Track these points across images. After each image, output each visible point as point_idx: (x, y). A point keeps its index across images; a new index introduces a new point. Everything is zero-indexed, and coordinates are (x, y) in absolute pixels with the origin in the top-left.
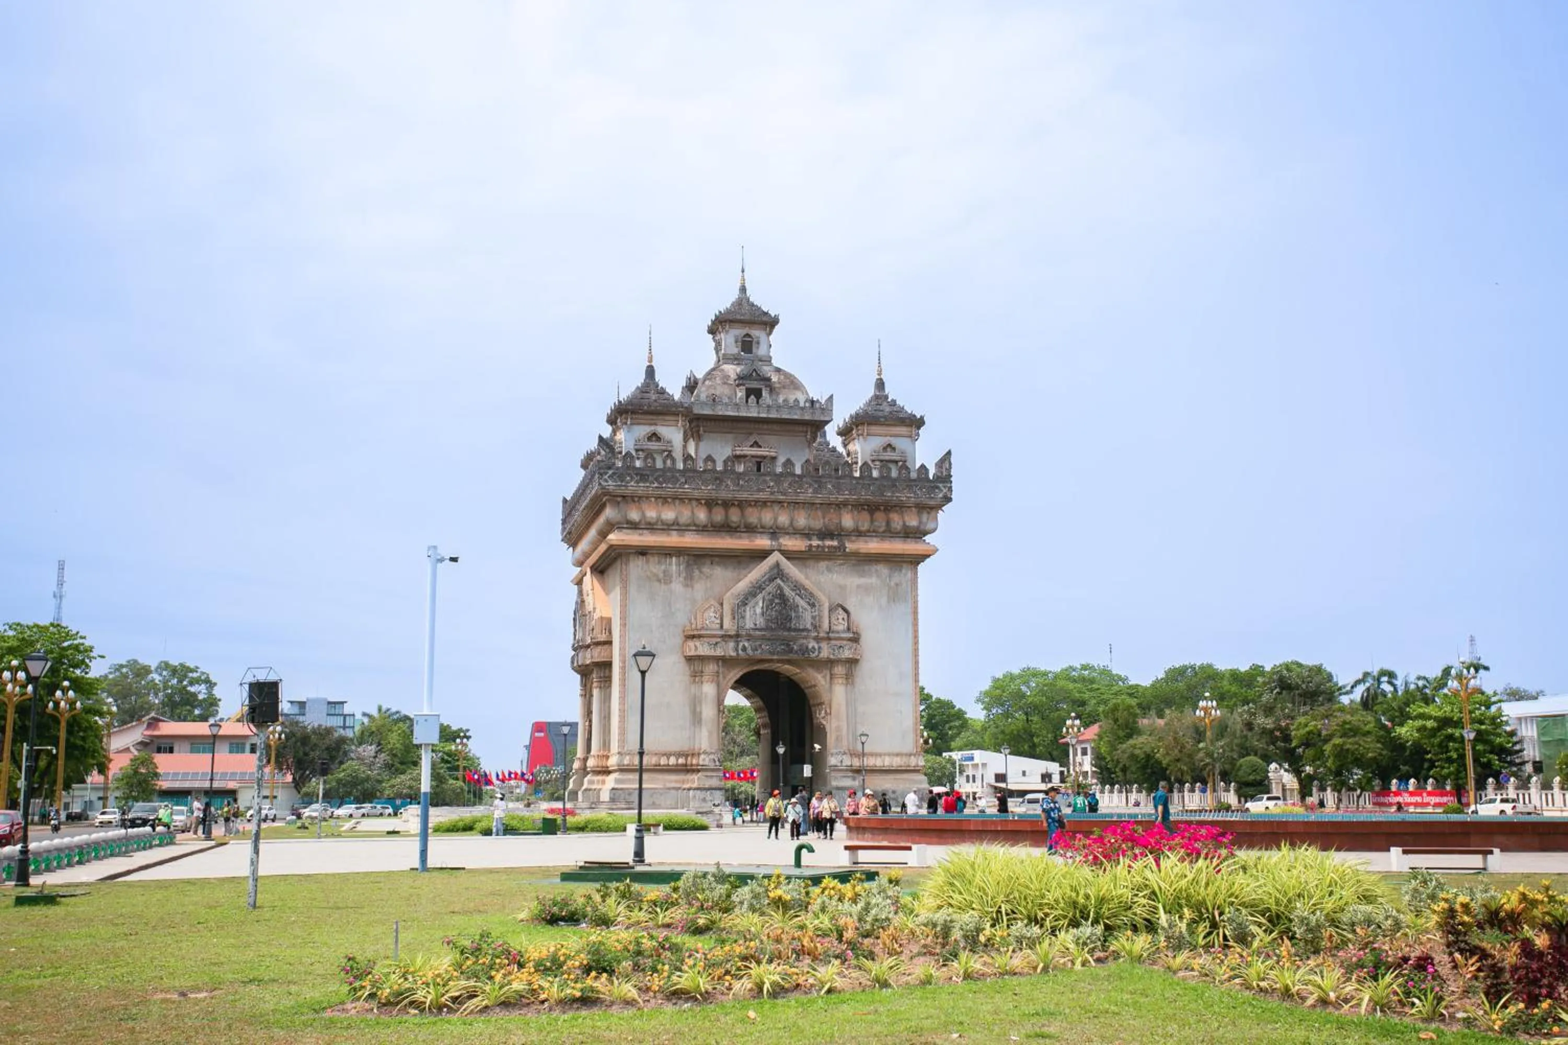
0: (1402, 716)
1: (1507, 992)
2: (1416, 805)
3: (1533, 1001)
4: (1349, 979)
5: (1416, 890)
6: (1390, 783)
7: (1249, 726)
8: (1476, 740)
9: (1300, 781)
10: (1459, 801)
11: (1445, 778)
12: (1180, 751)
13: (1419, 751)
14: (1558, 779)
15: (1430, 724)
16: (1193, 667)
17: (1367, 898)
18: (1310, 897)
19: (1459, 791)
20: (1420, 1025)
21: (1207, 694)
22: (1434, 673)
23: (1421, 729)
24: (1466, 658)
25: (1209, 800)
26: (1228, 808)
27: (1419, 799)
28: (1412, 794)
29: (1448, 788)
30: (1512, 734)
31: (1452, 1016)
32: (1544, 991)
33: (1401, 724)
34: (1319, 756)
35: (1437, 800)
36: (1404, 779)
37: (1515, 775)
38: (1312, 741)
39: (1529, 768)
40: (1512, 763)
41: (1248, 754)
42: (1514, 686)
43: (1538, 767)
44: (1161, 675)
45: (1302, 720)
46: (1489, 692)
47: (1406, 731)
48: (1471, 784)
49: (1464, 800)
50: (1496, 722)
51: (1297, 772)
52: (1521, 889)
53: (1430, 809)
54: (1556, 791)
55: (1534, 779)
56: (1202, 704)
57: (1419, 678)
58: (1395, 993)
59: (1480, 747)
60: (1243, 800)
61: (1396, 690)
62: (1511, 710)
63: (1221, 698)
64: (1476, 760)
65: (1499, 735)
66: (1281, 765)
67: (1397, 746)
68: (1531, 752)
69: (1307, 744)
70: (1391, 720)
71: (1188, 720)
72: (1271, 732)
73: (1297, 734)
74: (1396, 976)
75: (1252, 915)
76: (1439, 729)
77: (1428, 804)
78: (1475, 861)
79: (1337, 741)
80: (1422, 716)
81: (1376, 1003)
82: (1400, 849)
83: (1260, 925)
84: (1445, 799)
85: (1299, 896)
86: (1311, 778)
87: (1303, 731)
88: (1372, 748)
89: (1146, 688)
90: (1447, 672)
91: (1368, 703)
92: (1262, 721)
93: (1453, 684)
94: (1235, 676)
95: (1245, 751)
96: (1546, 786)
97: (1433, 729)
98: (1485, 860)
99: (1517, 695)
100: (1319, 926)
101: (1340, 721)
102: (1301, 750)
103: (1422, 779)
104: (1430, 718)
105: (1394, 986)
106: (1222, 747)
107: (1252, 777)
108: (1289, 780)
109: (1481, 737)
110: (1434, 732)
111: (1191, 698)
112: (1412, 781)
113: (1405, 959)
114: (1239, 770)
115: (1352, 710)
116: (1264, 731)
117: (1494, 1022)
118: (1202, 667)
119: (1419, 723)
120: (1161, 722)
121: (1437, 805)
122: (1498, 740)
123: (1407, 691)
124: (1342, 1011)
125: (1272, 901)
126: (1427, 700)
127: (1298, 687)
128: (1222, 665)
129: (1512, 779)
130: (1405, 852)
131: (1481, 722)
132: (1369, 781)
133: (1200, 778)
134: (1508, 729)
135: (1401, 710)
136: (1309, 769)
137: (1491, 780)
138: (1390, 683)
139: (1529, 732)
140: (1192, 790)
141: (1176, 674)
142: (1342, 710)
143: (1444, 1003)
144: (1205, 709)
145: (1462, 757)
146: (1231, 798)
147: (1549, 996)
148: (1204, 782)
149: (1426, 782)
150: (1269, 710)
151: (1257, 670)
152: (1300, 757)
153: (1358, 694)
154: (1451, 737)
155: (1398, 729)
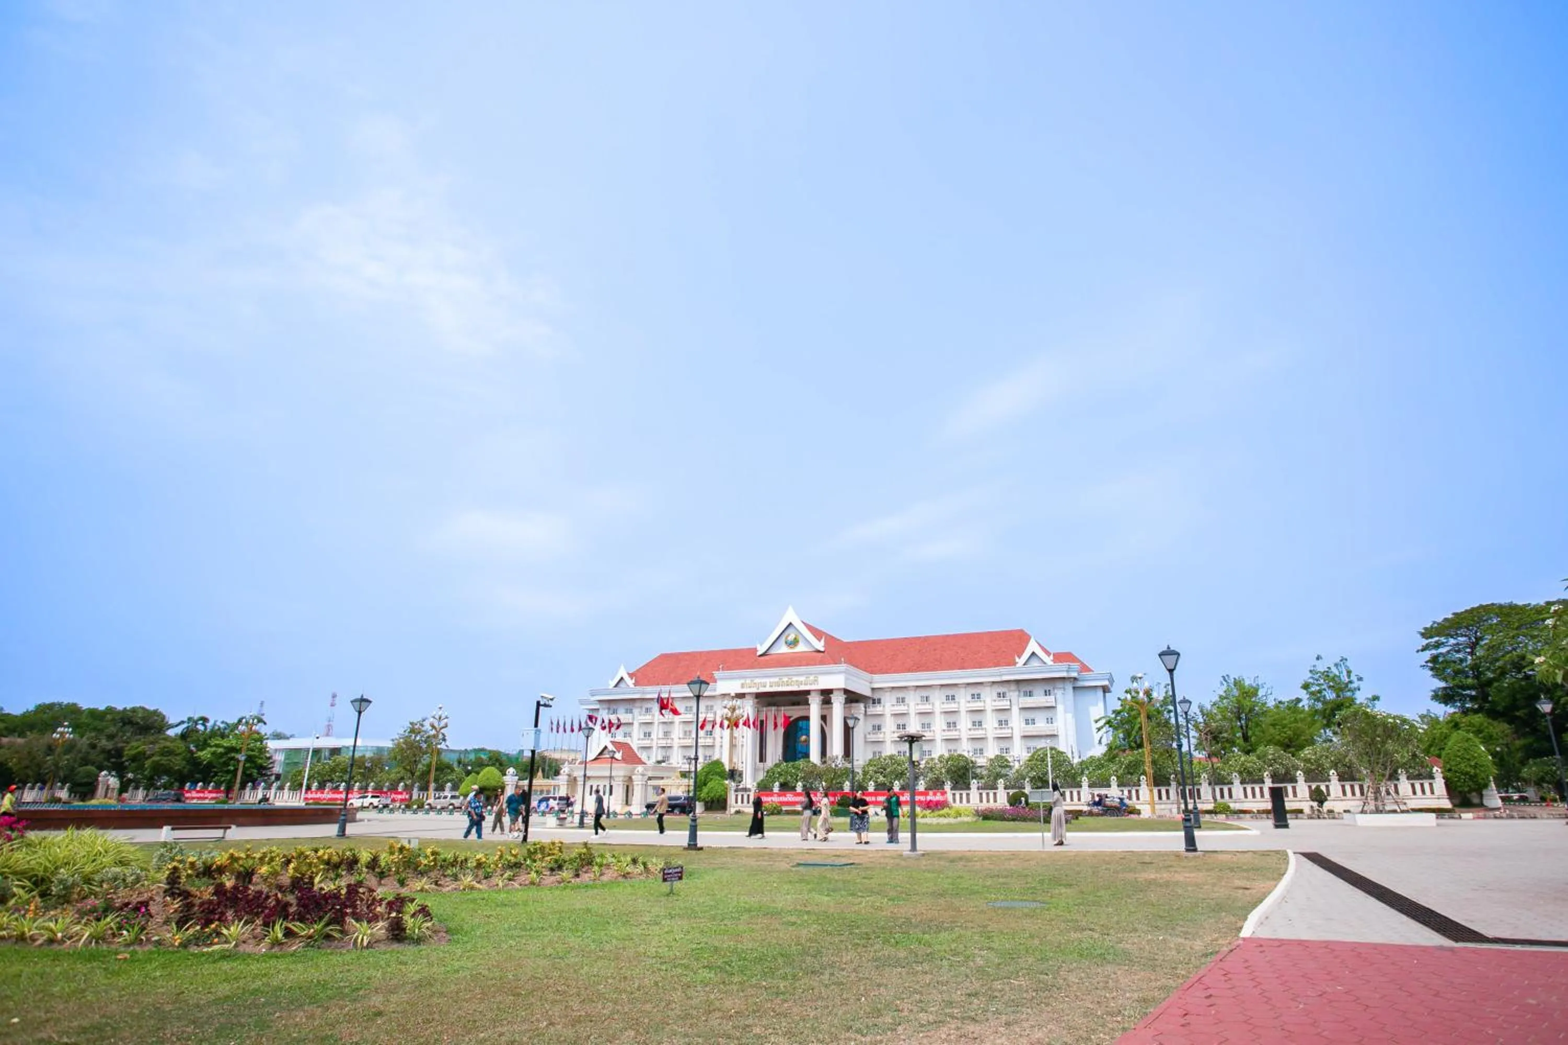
0: (204, 745)
1: (192, 919)
2: (199, 798)
3: (208, 922)
4: (79, 922)
5: (162, 855)
6: (184, 785)
7: (93, 746)
8: (247, 761)
9: (122, 783)
10: (227, 796)
11: (222, 782)
12: (31, 761)
13: (210, 765)
14: (288, 784)
15: (220, 750)
16: (60, 704)
17: (122, 863)
18: (74, 865)
19: (229, 790)
20: (122, 949)
21: (66, 723)
22: (233, 720)
23: (213, 753)
24: (254, 713)
25: (44, 795)
26: (59, 800)
27: (202, 795)
28: (198, 792)
29: (222, 788)
30: (270, 758)
31: (148, 940)
32: (217, 917)
33: (202, 750)
34: (141, 768)
35: (214, 795)
36: (195, 783)
37: (265, 781)
38: (138, 758)
39: (273, 778)
40: (265, 775)
41: (86, 765)
42: (279, 730)
43: (278, 777)
44: (31, 708)
45: (134, 744)
46: (263, 733)
47: (205, 755)
48: (237, 786)
49: (230, 796)
50: (263, 750)
51: (121, 776)
52: (231, 851)
53: (207, 801)
54: (286, 790)
55: (275, 784)
56: (59, 729)
57: (223, 722)
58: (111, 929)
59: (248, 765)
60: (73, 795)
61: (206, 729)
62: (272, 745)
63: (76, 727)
64: (244, 773)
65: (262, 758)
66: (110, 773)
67: (194, 762)
68: (277, 769)
69: (134, 759)
70: (196, 747)
71: (45, 740)
72: (109, 751)
73: (128, 752)
74: (117, 917)
75: (19, 880)
76: (226, 753)
77: (206, 798)
78: (218, 833)
79: (156, 758)
80: (217, 746)
81: (93, 937)
82: (170, 827)
83: (23, 887)
84: (219, 795)
85: (66, 864)
86: (130, 781)
87: (133, 752)
88: (178, 763)
89: (16, 717)
90: (240, 721)
91: (184, 736)
92: (104, 743)
93: (242, 728)
94: (93, 713)
95: (85, 761)
96: (281, 788)
97: (221, 753)
98: (225, 833)
99: (278, 736)
100: (74, 885)
101: (162, 746)
102: (127, 763)
103: (206, 782)
104: (223, 747)
105: (112, 924)
106: (68, 760)
107: (85, 780)
108: (114, 782)
109: (250, 759)
110: (222, 755)
111: (52, 725)
112: (200, 784)
113: (127, 905)
114: (76, 775)
115: (172, 740)
116: (103, 751)
117: (176, 940)
118: (68, 705)
119: (213, 749)
120: (20, 741)
121: (212, 798)
122: (260, 761)
123: (212, 730)
124: (65, 946)
125: (42, 869)
126: (223, 736)
127: (138, 723)
128: (85, 705)
129: (263, 784)
130: (173, 829)
131: (253, 750)
132: (172, 783)
133: (41, 780)
134: (268, 755)
135: (205, 740)
136: (130, 775)
137: (250, 784)
138: (203, 724)
139: (280, 757)
140: (32, 788)
141: (43, 709)
142: (168, 738)
143: (145, 932)
144: (62, 734)
145: (236, 770)
146: (63, 794)
147: (219, 920)
148: (44, 783)
149: (209, 784)
150: (111, 737)
151: (110, 710)
152: (126, 768)
153: (179, 730)
154: (233, 758)
155: (200, 754)
